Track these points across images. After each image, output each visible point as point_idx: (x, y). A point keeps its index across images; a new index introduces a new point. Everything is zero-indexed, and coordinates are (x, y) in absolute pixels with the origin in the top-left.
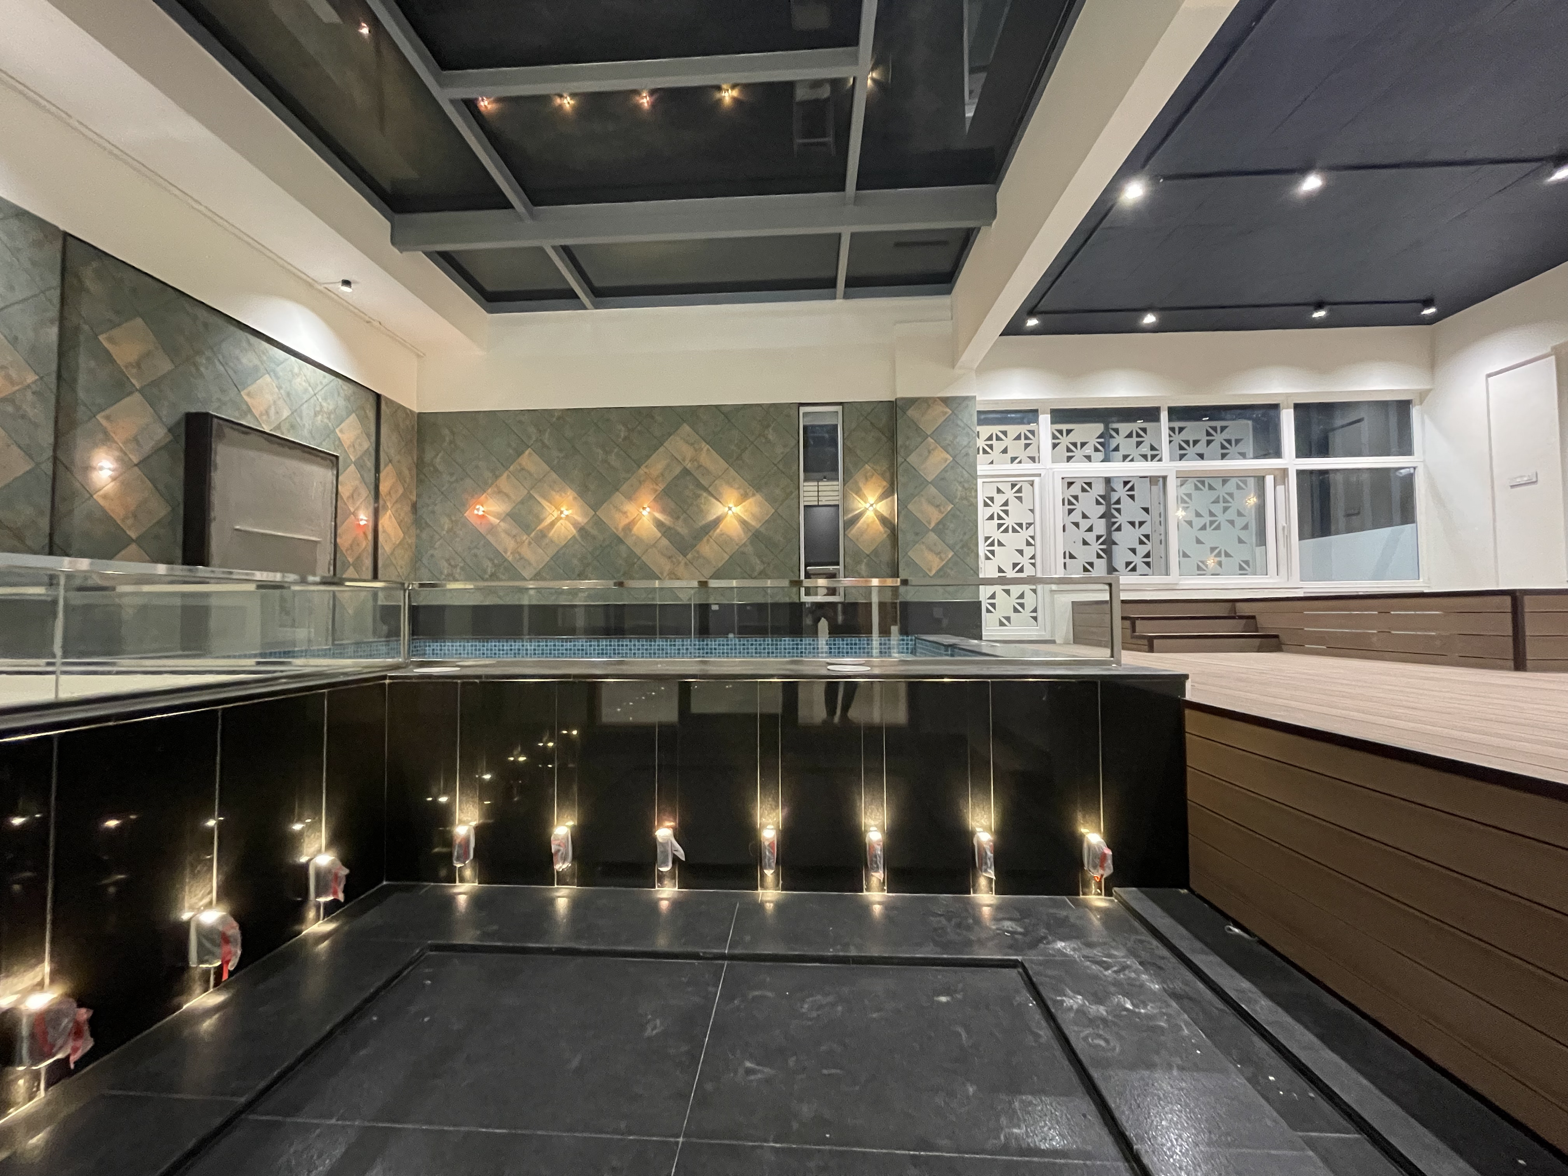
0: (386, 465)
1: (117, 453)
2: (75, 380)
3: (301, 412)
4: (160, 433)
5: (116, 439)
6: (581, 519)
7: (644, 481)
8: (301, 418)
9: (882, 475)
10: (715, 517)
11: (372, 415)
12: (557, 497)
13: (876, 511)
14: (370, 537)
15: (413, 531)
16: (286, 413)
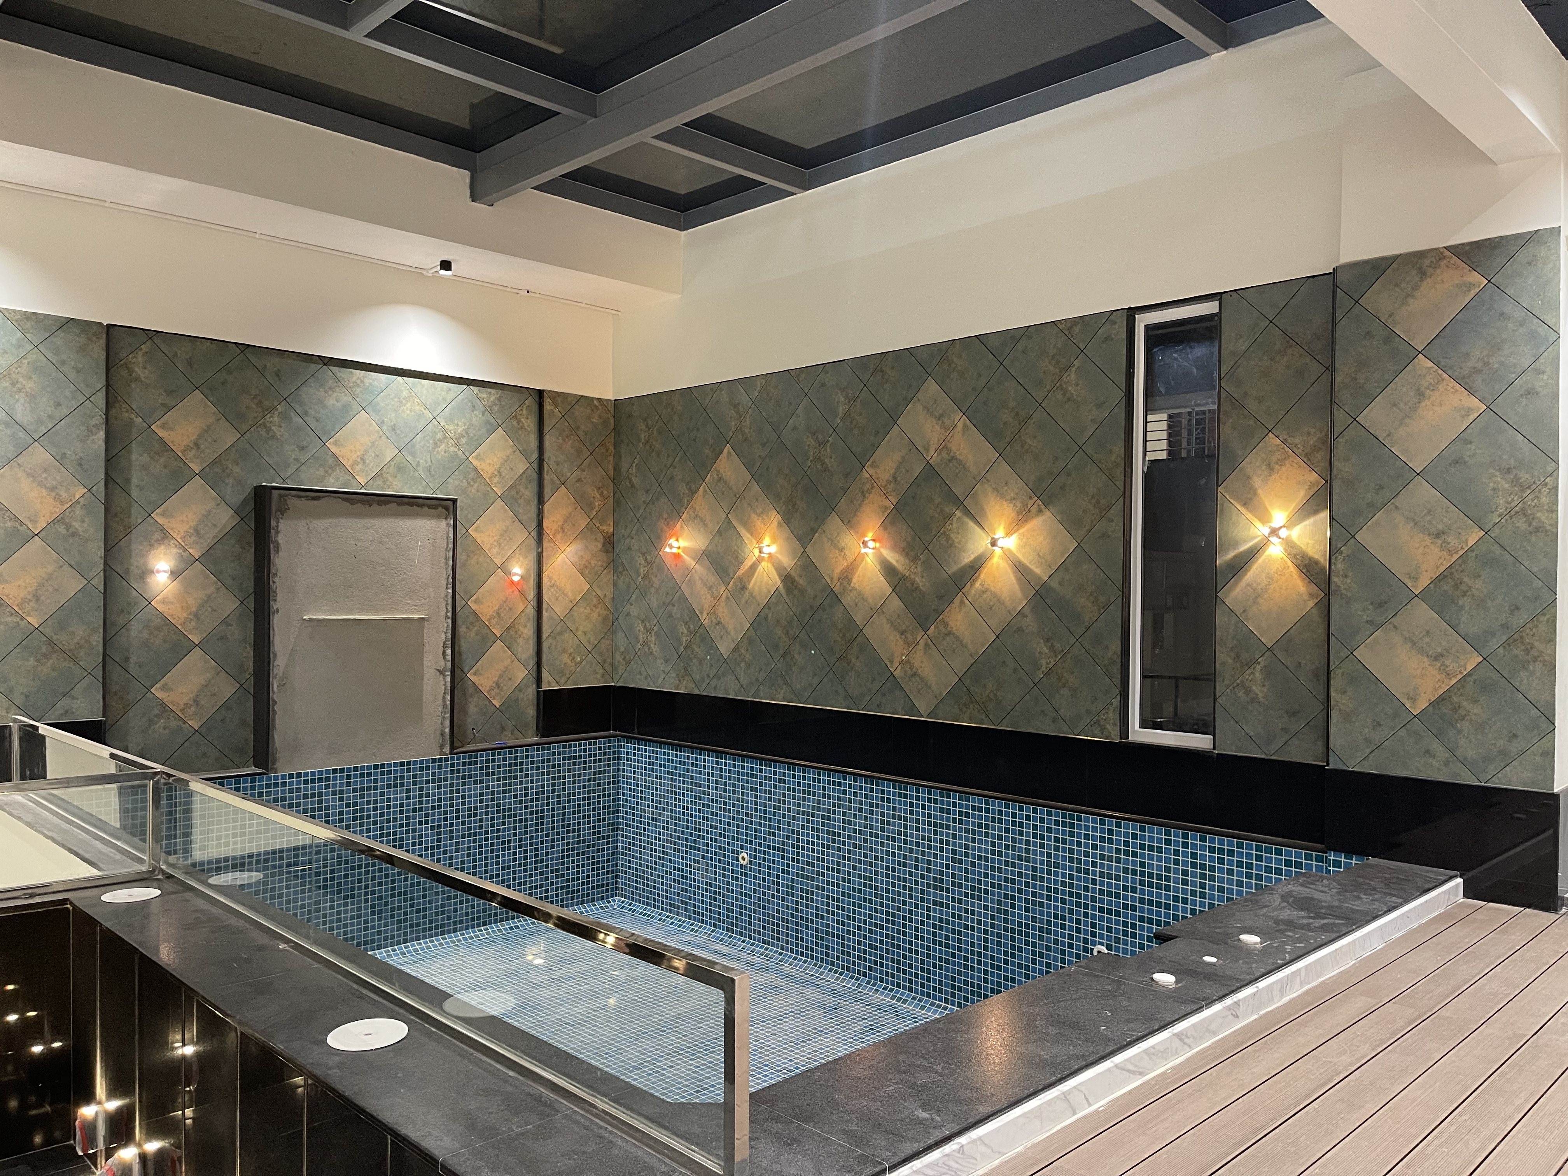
0: (554, 492)
1: (175, 551)
2: (128, 481)
3: (413, 446)
4: (225, 518)
5: (174, 535)
6: (787, 561)
7: (869, 491)
8: (413, 455)
9: (1308, 459)
10: (972, 557)
11: (530, 424)
12: (759, 523)
13: (1288, 544)
14: (531, 595)
15: (607, 577)
16: (390, 453)
